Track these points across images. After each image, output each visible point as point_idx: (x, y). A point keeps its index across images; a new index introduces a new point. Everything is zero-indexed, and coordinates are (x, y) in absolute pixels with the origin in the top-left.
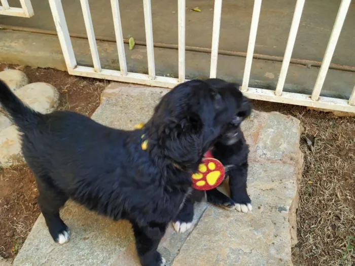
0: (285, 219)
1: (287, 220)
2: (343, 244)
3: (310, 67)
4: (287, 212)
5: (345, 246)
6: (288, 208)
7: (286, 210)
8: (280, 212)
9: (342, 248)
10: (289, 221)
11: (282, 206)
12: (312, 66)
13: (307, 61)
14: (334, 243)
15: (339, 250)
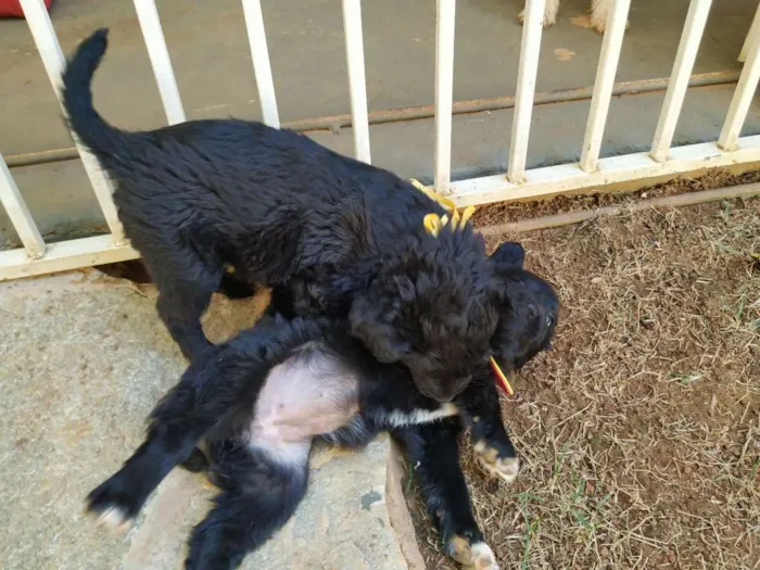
0: (381, 521)
1: (387, 522)
2: (517, 516)
3: (340, 131)
4: (383, 501)
5: (521, 519)
6: (381, 489)
7: (379, 498)
8: (368, 509)
9: (518, 527)
10: (392, 525)
11: (368, 492)
12: (342, 127)
13: (329, 120)
14: (500, 523)
15: (514, 537)
